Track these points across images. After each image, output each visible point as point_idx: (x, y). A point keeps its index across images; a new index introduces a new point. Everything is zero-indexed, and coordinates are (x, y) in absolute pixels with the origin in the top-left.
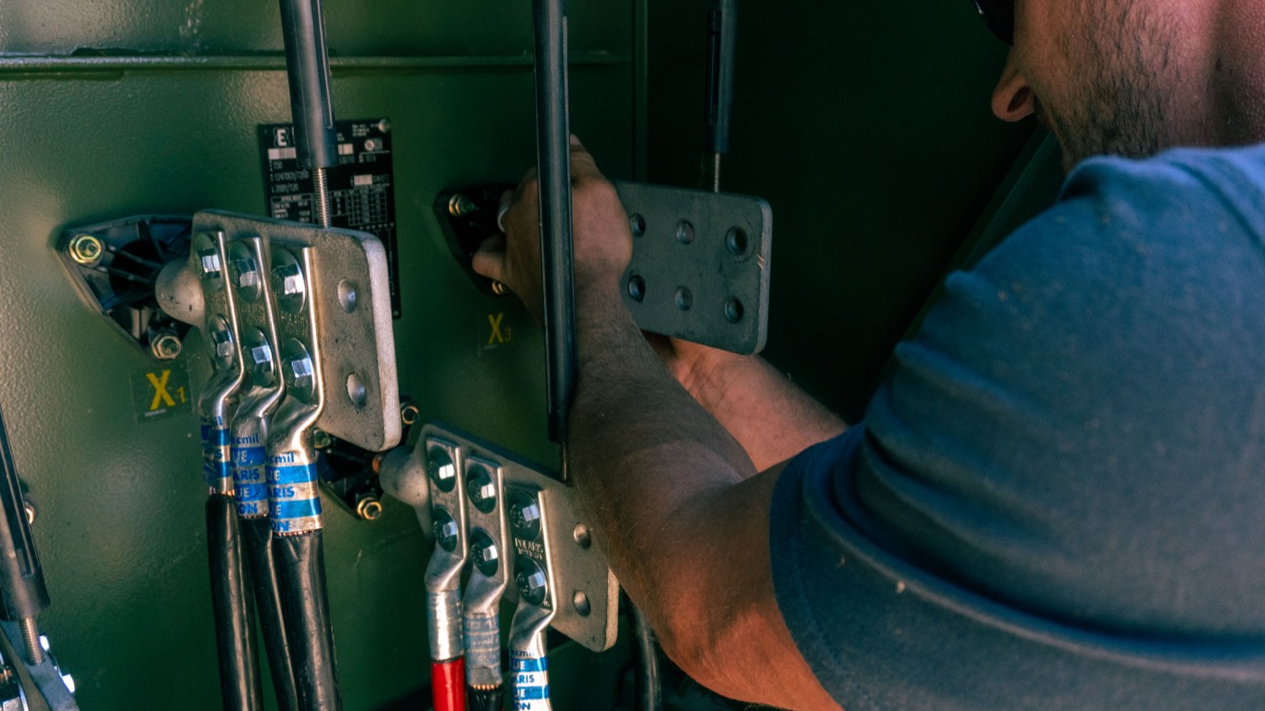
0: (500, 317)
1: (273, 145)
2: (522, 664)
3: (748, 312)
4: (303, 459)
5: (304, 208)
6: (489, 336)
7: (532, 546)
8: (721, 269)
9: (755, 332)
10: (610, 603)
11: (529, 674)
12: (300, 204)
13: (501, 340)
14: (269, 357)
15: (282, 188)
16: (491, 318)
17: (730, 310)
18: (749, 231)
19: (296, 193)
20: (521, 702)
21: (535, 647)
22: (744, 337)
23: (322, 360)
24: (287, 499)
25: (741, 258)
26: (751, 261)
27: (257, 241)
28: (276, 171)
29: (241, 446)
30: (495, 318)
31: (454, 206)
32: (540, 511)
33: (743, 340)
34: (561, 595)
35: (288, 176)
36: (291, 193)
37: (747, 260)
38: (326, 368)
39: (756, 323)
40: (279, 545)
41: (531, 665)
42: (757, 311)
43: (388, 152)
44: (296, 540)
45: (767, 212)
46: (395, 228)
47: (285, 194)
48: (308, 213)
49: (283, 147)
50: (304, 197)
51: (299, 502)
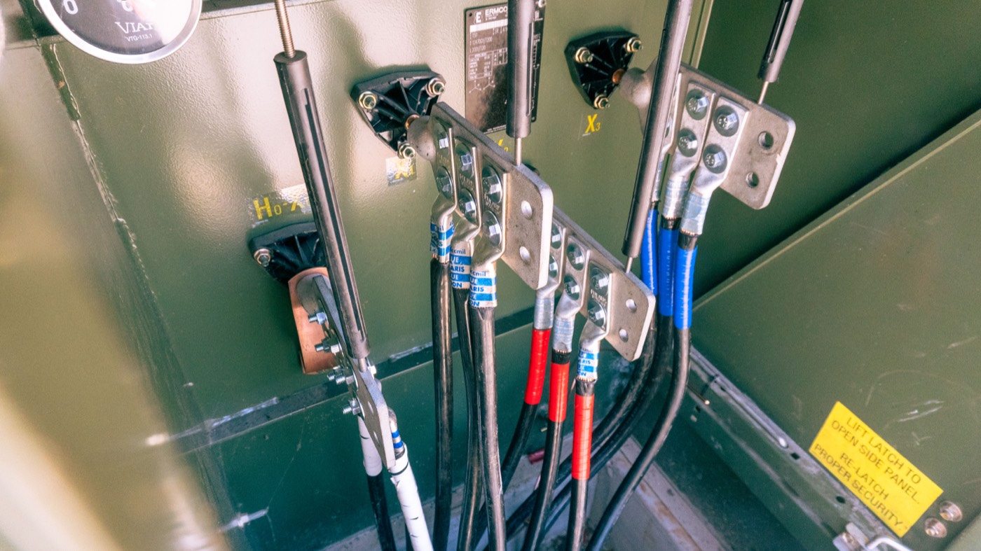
0: (595, 116)
1: (473, 22)
2: (585, 355)
3: (762, 184)
4: (492, 275)
5: (488, 60)
6: (586, 128)
7: (601, 298)
8: (750, 153)
9: (763, 199)
10: (640, 342)
11: (588, 360)
12: (485, 58)
13: (593, 130)
14: (474, 208)
15: (476, 49)
16: (589, 117)
17: (749, 178)
18: (776, 138)
19: (484, 51)
20: (582, 372)
21: (593, 347)
22: (755, 198)
23: (507, 229)
24: (480, 292)
25: (766, 152)
26: (772, 157)
27: (474, 149)
28: (473, 39)
29: (456, 254)
30: (592, 118)
31: (580, 55)
32: (608, 282)
33: (754, 200)
34: (612, 324)
35: (480, 41)
36: (481, 52)
37: (769, 154)
38: (508, 233)
39: (765, 193)
40: (472, 311)
41: (590, 356)
42: (768, 186)
43: (542, 19)
44: (483, 311)
45: (792, 128)
46: (539, 67)
47: (477, 53)
48: (489, 63)
49: (479, 23)
50: (487, 54)
51: (486, 294)
